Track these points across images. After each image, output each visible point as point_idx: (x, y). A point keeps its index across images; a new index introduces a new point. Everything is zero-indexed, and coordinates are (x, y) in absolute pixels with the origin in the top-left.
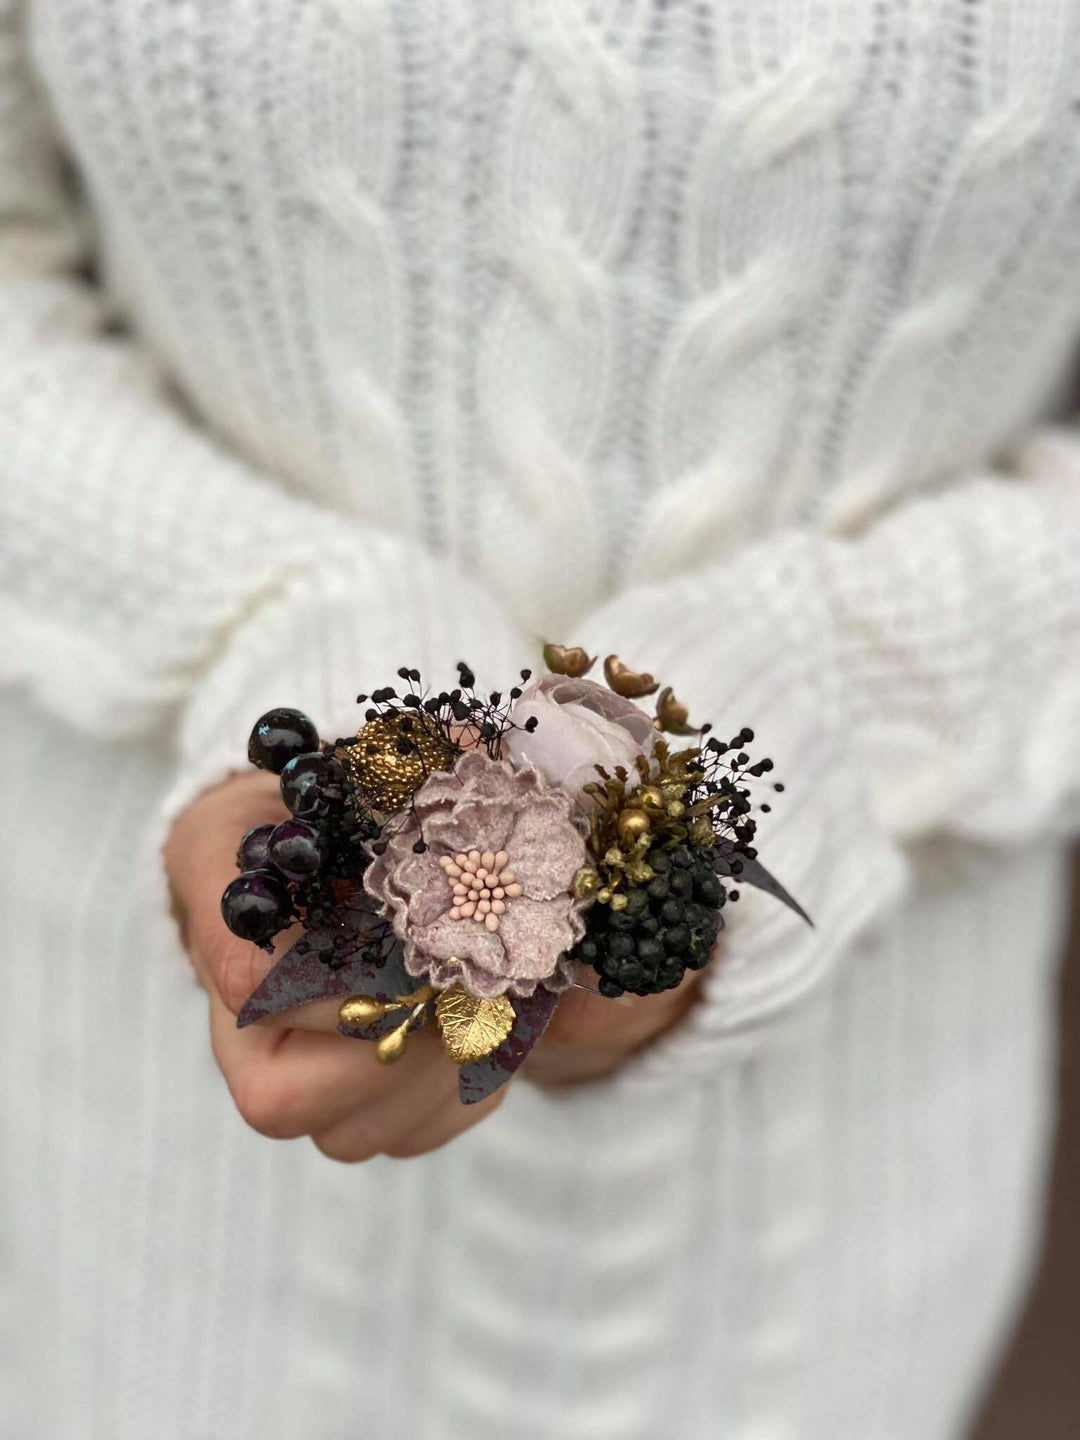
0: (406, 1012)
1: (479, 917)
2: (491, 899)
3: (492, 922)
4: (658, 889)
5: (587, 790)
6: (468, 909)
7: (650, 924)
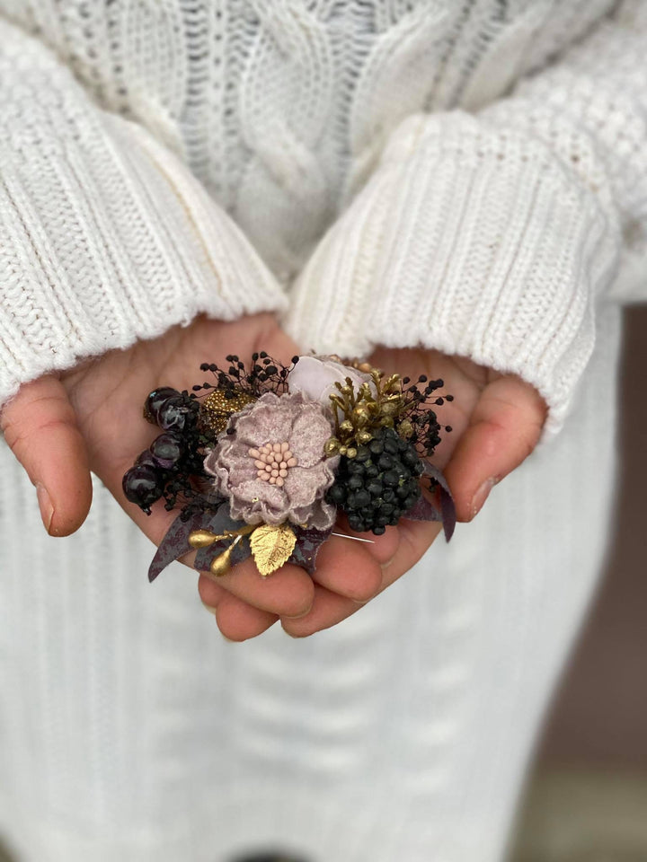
0: (230, 541)
1: (272, 480)
2: (279, 469)
3: (280, 483)
4: (376, 449)
5: (332, 398)
6: (266, 476)
7: (373, 471)
